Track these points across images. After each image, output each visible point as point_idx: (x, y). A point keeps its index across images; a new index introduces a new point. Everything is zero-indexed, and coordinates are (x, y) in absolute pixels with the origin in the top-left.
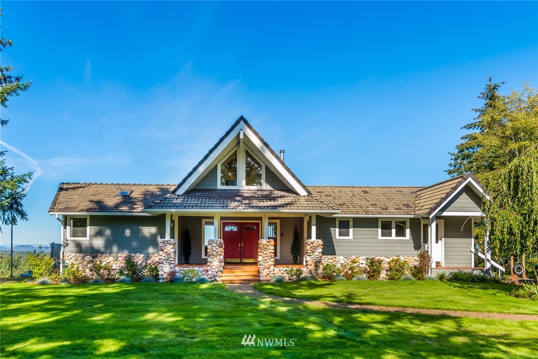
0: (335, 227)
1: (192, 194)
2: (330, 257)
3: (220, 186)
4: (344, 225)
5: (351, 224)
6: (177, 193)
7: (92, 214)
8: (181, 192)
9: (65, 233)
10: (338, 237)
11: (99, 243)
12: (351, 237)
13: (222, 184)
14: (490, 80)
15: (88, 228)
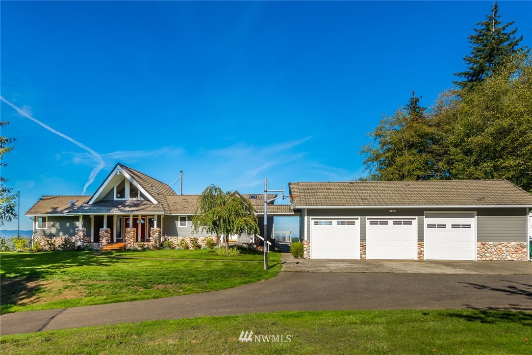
0: (178, 221)
1: (98, 204)
2: (175, 237)
3: (115, 199)
4: (183, 219)
5: (187, 219)
6: (89, 204)
7: (49, 215)
8: (91, 203)
9: (35, 225)
10: (179, 226)
11: (54, 230)
12: (186, 226)
13: (118, 197)
14: (413, 94)
15: (47, 223)
